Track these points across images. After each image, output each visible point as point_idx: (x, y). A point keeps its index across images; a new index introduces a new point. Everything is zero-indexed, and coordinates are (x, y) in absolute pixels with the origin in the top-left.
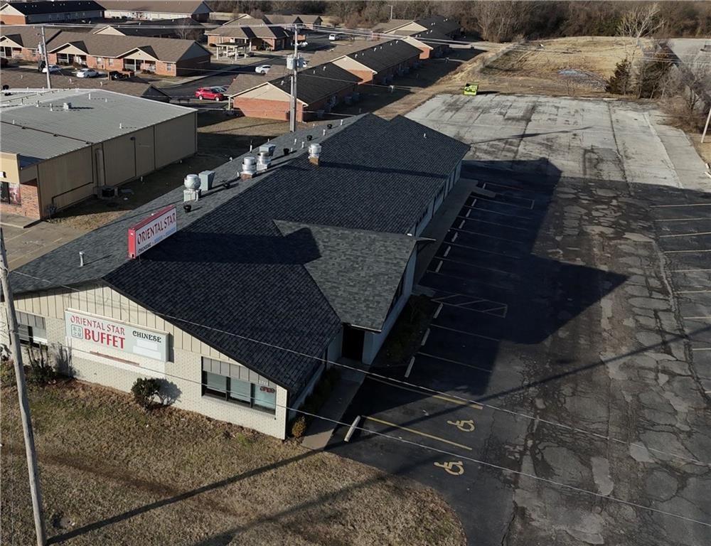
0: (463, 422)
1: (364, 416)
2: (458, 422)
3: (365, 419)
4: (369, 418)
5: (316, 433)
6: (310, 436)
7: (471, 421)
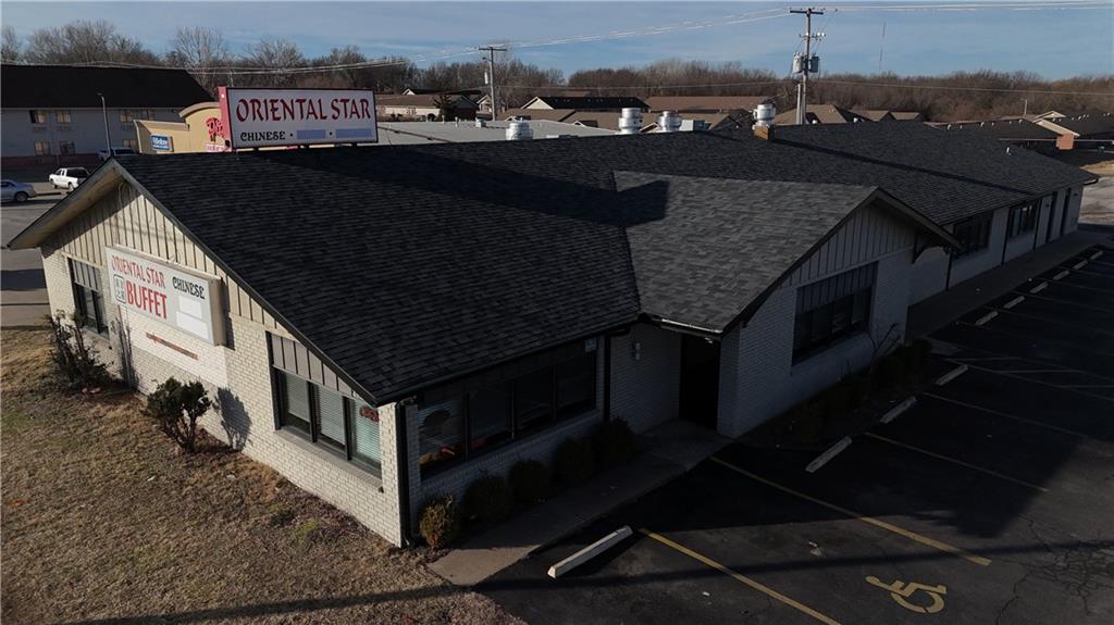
0: (913, 586)
1: (643, 530)
2: (899, 584)
3: (645, 536)
4: (653, 536)
5: (489, 547)
6: (467, 551)
7: (942, 589)
